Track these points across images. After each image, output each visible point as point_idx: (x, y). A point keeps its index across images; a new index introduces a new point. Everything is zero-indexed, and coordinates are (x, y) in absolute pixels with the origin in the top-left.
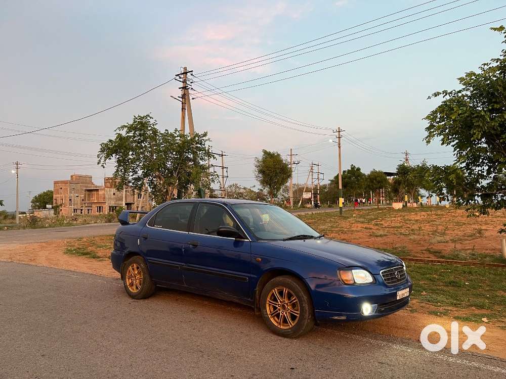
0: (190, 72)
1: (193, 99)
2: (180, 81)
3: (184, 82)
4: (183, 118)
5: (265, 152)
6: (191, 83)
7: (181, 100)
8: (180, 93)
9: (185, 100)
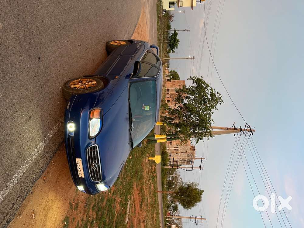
0: (252, 133)
1: (234, 135)
2: (245, 127)
3: (245, 130)
4: (222, 128)
5: (203, 191)
6: (245, 134)
7: (233, 127)
8: (238, 127)
9: (233, 130)
